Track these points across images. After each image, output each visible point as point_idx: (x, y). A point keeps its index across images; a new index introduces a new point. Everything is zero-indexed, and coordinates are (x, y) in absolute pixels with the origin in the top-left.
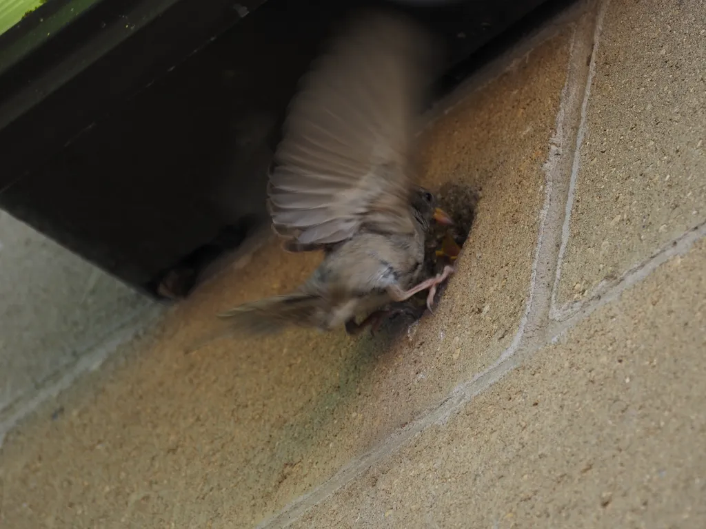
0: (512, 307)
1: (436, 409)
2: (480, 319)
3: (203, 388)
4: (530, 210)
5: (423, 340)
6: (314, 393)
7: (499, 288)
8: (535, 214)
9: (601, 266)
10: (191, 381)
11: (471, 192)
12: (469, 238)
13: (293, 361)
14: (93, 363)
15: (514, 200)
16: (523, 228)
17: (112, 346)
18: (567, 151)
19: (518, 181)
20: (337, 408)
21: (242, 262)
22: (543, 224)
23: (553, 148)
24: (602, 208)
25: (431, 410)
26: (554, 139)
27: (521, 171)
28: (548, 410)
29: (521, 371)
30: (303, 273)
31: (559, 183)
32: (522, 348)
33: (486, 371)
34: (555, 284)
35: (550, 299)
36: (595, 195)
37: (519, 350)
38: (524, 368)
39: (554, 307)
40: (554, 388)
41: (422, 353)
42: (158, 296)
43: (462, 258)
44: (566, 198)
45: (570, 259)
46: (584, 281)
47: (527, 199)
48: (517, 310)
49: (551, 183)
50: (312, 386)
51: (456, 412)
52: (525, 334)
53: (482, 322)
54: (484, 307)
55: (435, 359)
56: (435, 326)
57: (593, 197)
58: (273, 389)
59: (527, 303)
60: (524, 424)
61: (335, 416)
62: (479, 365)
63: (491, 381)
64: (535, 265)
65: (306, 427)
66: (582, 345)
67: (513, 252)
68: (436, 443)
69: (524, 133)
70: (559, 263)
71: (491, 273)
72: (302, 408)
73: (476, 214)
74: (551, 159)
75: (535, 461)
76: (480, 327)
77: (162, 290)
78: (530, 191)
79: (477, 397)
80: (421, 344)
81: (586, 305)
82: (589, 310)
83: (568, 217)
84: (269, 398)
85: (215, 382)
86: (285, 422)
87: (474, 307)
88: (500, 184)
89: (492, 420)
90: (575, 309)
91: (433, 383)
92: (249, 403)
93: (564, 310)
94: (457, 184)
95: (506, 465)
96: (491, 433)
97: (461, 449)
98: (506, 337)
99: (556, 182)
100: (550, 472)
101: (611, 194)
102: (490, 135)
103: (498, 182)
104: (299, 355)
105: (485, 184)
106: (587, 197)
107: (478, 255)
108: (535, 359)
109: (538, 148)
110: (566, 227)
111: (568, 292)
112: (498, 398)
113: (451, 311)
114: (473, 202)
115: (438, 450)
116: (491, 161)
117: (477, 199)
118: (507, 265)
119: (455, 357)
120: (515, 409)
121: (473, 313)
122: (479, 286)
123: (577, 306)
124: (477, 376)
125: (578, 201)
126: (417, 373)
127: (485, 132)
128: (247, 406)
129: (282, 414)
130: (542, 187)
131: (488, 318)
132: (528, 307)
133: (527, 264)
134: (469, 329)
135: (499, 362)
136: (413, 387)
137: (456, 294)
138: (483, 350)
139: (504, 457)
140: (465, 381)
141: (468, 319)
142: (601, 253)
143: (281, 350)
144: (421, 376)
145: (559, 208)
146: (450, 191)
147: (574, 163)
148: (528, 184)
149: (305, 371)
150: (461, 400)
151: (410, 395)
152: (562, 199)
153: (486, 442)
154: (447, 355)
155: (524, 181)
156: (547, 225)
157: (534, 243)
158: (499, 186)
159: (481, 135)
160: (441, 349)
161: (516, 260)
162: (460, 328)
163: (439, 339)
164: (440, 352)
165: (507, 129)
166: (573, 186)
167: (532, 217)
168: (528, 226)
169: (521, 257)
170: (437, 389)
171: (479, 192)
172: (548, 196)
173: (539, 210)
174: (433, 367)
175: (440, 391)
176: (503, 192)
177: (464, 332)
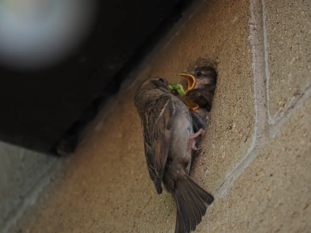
0: (248, 122)
1: (219, 189)
2: (232, 132)
3: (93, 203)
4: (246, 65)
5: (204, 151)
6: (153, 193)
7: (238, 113)
8: (249, 66)
9: (290, 89)
10: (86, 200)
11: (212, 61)
12: (217, 87)
13: (138, 177)
14: (32, 201)
15: (236, 61)
16: (244, 75)
17: (40, 189)
18: (259, 26)
19: (236, 49)
20: (166, 199)
21: (99, 126)
22: (254, 71)
23: (251, 26)
24: (284, 55)
25: (216, 190)
26: (251, 21)
27: (237, 43)
28: (279, 177)
29: (260, 158)
30: (133, 126)
31: (258, 45)
32: (257, 145)
33: (241, 161)
34: (268, 105)
35: (267, 113)
36: (279, 49)
37: (257, 146)
38: (261, 156)
39: (270, 117)
40: (279, 164)
41: (205, 158)
42: (58, 156)
43: (215, 100)
44: (264, 54)
45: (273, 88)
46: (283, 100)
47: (243, 59)
48: (250, 123)
49: (254, 47)
50: (150, 189)
51: (231, 188)
52: (258, 136)
53: (234, 134)
54: (233, 125)
55: (213, 161)
56: (209, 141)
57: (278, 50)
58: (131, 195)
59: (255, 118)
60: (267, 188)
61: (166, 204)
62: (237, 159)
63: (245, 167)
64: (255, 96)
65: (152, 213)
66: (289, 136)
67: (242, 91)
68: (223, 208)
69: (234, 21)
70: (268, 91)
71: (232, 105)
72: (148, 203)
73: (218, 72)
74: (251, 33)
75: (278, 208)
76: (233, 137)
77: (59, 152)
78: (244, 54)
79: (239, 178)
80: (204, 153)
81: (286, 113)
82: (289, 115)
83: (267, 64)
84: (129, 201)
85: (98, 198)
86: (141, 213)
87: (227, 126)
88: (227, 53)
89: (250, 189)
90: (281, 116)
91: (214, 174)
92: (119, 206)
93: (276, 118)
94: (204, 57)
95: (263, 213)
96: (251, 197)
97: (237, 209)
98: (248, 140)
99: (256, 45)
100: (286, 212)
101: (287, 46)
102: (216, 26)
103: (226, 52)
104: (140, 173)
105: (219, 54)
106: (275, 51)
107: (224, 96)
108: (265, 149)
109: (243, 28)
110: (267, 70)
111: (276, 107)
112: (251, 175)
113: (216, 131)
114: (215, 66)
115: (225, 212)
116: (220, 41)
117: (216, 64)
118: (240, 98)
119: (223, 157)
120: (261, 180)
121: (228, 130)
122: (227, 114)
123: (282, 114)
124: (237, 165)
125: (270, 54)
126: (205, 170)
127: (213, 24)
128: (118, 208)
129: (138, 209)
130: (249, 50)
131: (236, 131)
132: (256, 120)
133: (251, 96)
134: (228, 139)
135: (247, 155)
136: (204, 179)
137: (216, 121)
138: (237, 150)
139: (261, 209)
140: (231, 170)
141: (225, 134)
142: (289, 81)
143: (130, 172)
144: (207, 171)
145: (261, 60)
146: (201, 63)
147: (264, 32)
148: (242, 50)
149: (145, 181)
150: (231, 181)
151: (204, 184)
152: (262, 54)
153: (250, 202)
154: (219, 157)
155: (240, 48)
156: (257, 71)
157: (252, 83)
158: (227, 54)
159: (211, 27)
160: (215, 154)
161: (244, 95)
162: (222, 140)
163: (213, 149)
164: (215, 156)
165: (224, 21)
166: (266, 46)
167: (247, 68)
168: (247, 74)
169: (246, 92)
170: (217, 177)
171: (217, 60)
172: (254, 54)
173: (250, 63)
174: (213, 165)
175: (219, 178)
176: (229, 57)
177: (225, 142)
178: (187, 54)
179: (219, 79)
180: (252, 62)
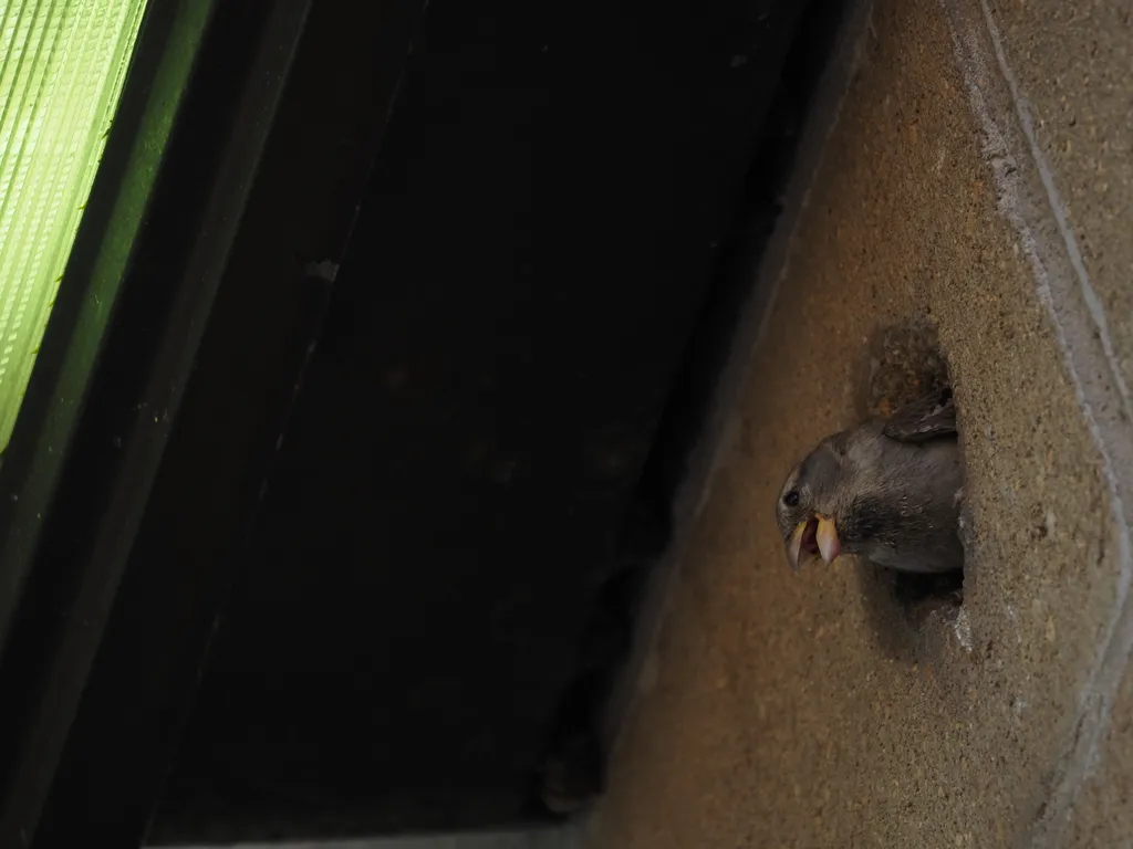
0: (1087, 492)
1: (1073, 751)
2: (1052, 545)
4: (1021, 301)
5: (989, 638)
7: (1049, 471)
8: (1031, 302)
11: (917, 324)
13: (819, 803)
15: (988, 297)
16: (1027, 338)
18: (1022, 156)
19: (976, 259)
21: (648, 674)
22: (1052, 311)
23: (997, 164)
25: (1066, 757)
26: (989, 148)
27: (970, 239)
30: (749, 634)
31: (1038, 221)
33: (1110, 633)
34: (1130, 410)
36: (1103, 210)
43: (967, 453)
44: (1063, 243)
45: (1127, 349)
47: (1007, 283)
48: (1096, 493)
49: (1026, 231)
53: (1058, 548)
54: (1045, 520)
55: (1024, 662)
56: (992, 601)
57: (1101, 215)
59: (1105, 470)
62: (1094, 629)
63: (1126, 648)
64: (1081, 394)
67: (1036, 393)
68: (1106, 812)
69: (939, 167)
70: (1114, 366)
71: (1023, 451)
73: (946, 358)
74: (1004, 186)
76: (1060, 560)
78: (1003, 265)
79: (1120, 691)
80: (989, 648)
83: (1083, 275)
87: (1031, 528)
88: (952, 282)
91: (1042, 706)
94: (888, 323)
98: (1107, 552)
99: (1033, 223)
102: (891, 203)
103: (948, 281)
104: (821, 784)
105: (930, 296)
106: (1092, 222)
107: (987, 432)
109: (973, 180)
110: (1090, 297)
113: (1001, 558)
114: (930, 341)
115: (1114, 823)
117: (932, 331)
118: (1039, 421)
119: (1051, 636)
121: (1036, 540)
122: (1017, 487)
124: (1102, 649)
125: (1083, 237)
126: (1011, 704)
127: (881, 201)
130: (1016, 247)
131: (1062, 535)
132: (1111, 476)
133: (1067, 399)
134: (1045, 573)
135: (1120, 604)
136: (1018, 733)
137: (991, 523)
138: (1085, 599)
140: (1089, 672)
141: (1033, 557)
143: (790, 794)
144: (1019, 704)
145: (1062, 267)
146: (886, 343)
147: (1041, 171)
148: (992, 255)
149: (845, 807)
150: (1100, 710)
151: (1022, 750)
152: (1058, 247)
154: (1038, 642)
155: (985, 252)
156: (1061, 308)
157: (1058, 356)
158: (953, 287)
159: (878, 212)
160: (1023, 638)
161: (1048, 403)
162: (1030, 581)
163: (1011, 621)
164: (1025, 644)
165: (910, 176)
166: (1062, 213)
167: (1029, 310)
168: (1032, 330)
169: (1051, 393)
170: (1056, 712)
171: (928, 316)
172: (1034, 256)
173: (1033, 291)
174: (1028, 678)
175: (1062, 713)
176: (964, 294)
177: (1040, 585)
178: (833, 329)
179: (957, 378)
180: (1036, 284)
